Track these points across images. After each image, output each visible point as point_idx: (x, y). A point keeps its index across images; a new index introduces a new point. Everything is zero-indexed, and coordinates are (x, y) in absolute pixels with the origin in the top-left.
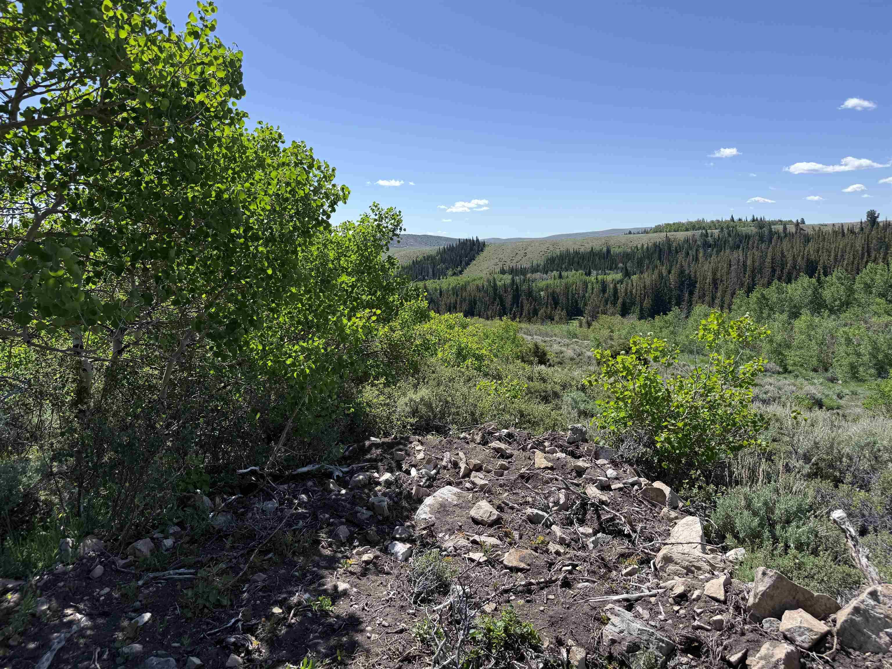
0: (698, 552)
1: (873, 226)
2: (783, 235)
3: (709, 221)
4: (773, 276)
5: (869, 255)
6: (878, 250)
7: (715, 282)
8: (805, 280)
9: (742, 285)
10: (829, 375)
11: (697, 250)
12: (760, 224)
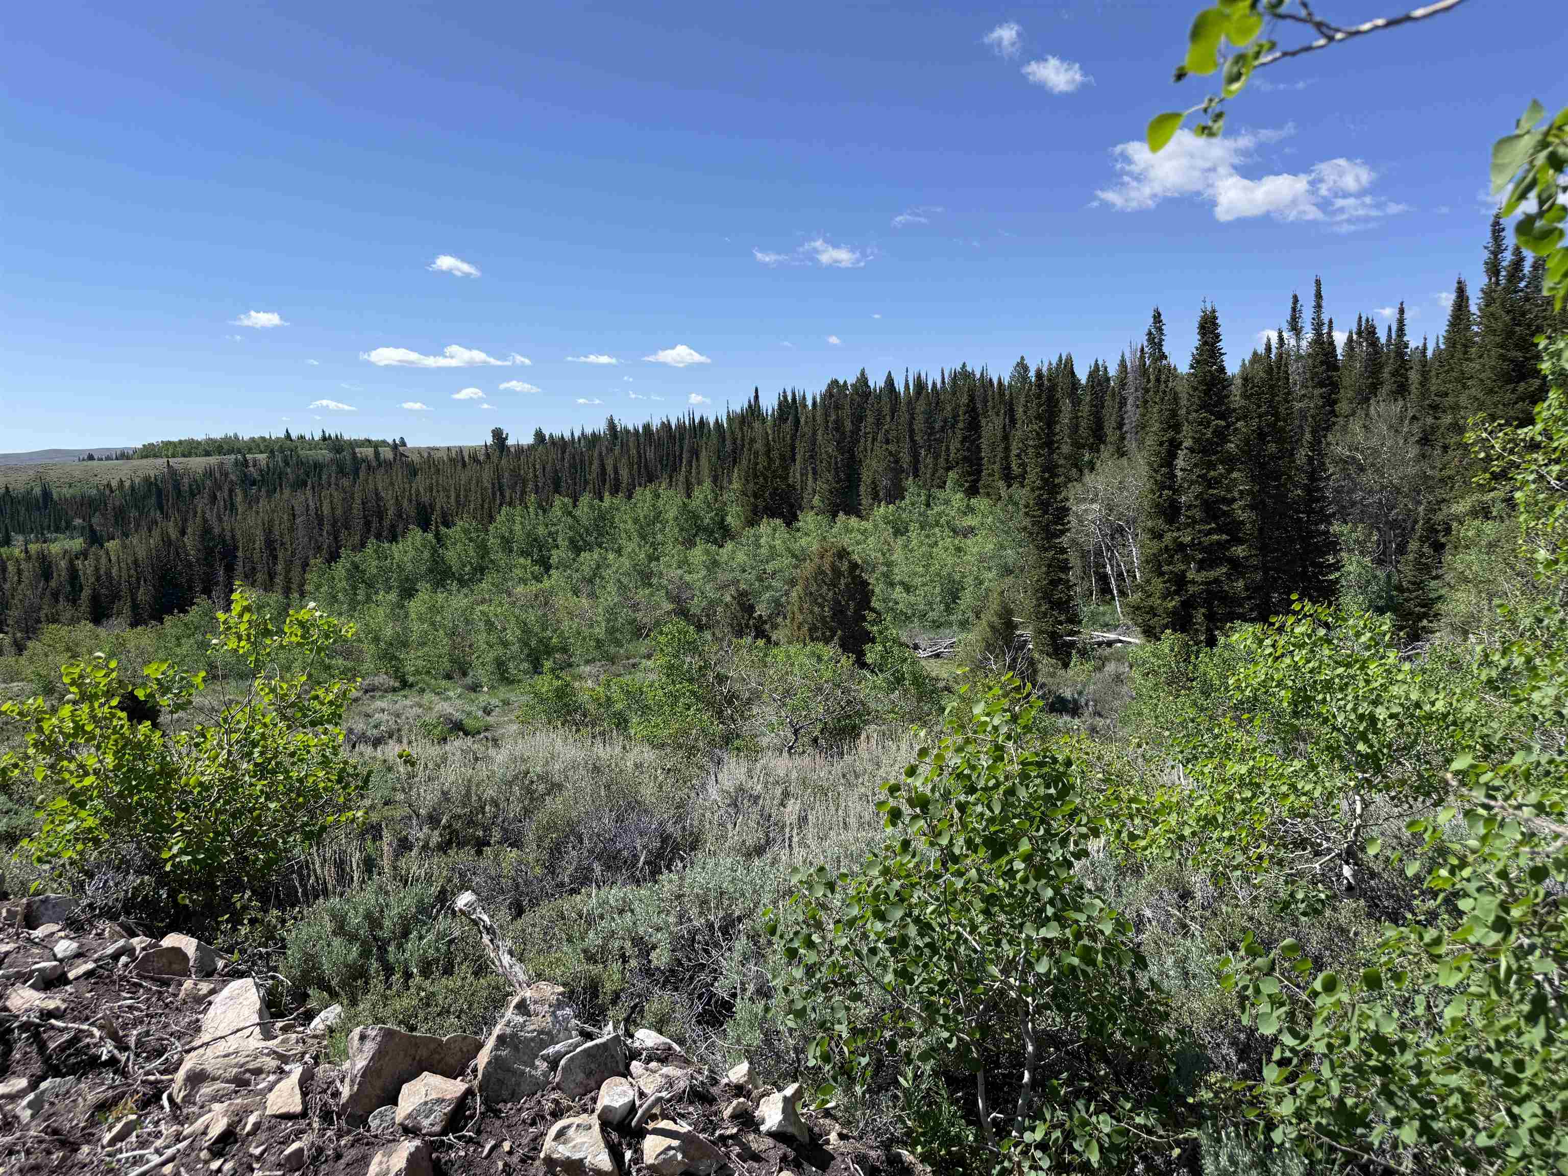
0: (255, 1042)
1: (502, 452)
2: (374, 464)
3: (246, 438)
4: (369, 531)
5: (502, 495)
6: (513, 488)
7: (270, 544)
8: (416, 536)
9: (319, 549)
10: (469, 680)
11: (231, 491)
12: (335, 444)
